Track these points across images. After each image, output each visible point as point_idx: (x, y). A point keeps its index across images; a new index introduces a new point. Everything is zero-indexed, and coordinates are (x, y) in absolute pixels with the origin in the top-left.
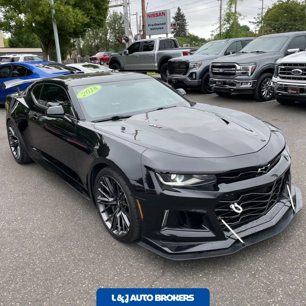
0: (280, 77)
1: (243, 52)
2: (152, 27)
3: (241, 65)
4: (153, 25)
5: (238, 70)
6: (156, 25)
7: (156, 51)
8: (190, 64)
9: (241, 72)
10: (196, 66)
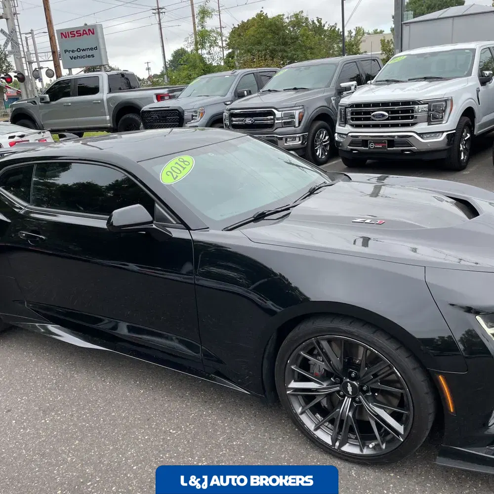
0: (352, 125)
1: (269, 91)
2: (72, 54)
3: (282, 111)
4: (73, 51)
5: (278, 119)
6: (79, 50)
7: (104, 94)
8: (186, 114)
9: (283, 121)
10: (196, 116)
